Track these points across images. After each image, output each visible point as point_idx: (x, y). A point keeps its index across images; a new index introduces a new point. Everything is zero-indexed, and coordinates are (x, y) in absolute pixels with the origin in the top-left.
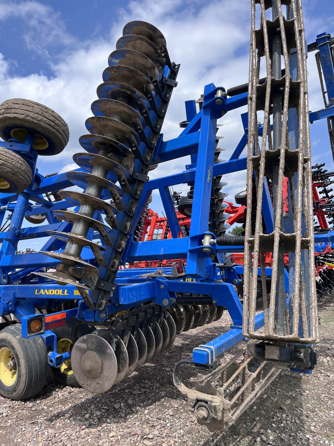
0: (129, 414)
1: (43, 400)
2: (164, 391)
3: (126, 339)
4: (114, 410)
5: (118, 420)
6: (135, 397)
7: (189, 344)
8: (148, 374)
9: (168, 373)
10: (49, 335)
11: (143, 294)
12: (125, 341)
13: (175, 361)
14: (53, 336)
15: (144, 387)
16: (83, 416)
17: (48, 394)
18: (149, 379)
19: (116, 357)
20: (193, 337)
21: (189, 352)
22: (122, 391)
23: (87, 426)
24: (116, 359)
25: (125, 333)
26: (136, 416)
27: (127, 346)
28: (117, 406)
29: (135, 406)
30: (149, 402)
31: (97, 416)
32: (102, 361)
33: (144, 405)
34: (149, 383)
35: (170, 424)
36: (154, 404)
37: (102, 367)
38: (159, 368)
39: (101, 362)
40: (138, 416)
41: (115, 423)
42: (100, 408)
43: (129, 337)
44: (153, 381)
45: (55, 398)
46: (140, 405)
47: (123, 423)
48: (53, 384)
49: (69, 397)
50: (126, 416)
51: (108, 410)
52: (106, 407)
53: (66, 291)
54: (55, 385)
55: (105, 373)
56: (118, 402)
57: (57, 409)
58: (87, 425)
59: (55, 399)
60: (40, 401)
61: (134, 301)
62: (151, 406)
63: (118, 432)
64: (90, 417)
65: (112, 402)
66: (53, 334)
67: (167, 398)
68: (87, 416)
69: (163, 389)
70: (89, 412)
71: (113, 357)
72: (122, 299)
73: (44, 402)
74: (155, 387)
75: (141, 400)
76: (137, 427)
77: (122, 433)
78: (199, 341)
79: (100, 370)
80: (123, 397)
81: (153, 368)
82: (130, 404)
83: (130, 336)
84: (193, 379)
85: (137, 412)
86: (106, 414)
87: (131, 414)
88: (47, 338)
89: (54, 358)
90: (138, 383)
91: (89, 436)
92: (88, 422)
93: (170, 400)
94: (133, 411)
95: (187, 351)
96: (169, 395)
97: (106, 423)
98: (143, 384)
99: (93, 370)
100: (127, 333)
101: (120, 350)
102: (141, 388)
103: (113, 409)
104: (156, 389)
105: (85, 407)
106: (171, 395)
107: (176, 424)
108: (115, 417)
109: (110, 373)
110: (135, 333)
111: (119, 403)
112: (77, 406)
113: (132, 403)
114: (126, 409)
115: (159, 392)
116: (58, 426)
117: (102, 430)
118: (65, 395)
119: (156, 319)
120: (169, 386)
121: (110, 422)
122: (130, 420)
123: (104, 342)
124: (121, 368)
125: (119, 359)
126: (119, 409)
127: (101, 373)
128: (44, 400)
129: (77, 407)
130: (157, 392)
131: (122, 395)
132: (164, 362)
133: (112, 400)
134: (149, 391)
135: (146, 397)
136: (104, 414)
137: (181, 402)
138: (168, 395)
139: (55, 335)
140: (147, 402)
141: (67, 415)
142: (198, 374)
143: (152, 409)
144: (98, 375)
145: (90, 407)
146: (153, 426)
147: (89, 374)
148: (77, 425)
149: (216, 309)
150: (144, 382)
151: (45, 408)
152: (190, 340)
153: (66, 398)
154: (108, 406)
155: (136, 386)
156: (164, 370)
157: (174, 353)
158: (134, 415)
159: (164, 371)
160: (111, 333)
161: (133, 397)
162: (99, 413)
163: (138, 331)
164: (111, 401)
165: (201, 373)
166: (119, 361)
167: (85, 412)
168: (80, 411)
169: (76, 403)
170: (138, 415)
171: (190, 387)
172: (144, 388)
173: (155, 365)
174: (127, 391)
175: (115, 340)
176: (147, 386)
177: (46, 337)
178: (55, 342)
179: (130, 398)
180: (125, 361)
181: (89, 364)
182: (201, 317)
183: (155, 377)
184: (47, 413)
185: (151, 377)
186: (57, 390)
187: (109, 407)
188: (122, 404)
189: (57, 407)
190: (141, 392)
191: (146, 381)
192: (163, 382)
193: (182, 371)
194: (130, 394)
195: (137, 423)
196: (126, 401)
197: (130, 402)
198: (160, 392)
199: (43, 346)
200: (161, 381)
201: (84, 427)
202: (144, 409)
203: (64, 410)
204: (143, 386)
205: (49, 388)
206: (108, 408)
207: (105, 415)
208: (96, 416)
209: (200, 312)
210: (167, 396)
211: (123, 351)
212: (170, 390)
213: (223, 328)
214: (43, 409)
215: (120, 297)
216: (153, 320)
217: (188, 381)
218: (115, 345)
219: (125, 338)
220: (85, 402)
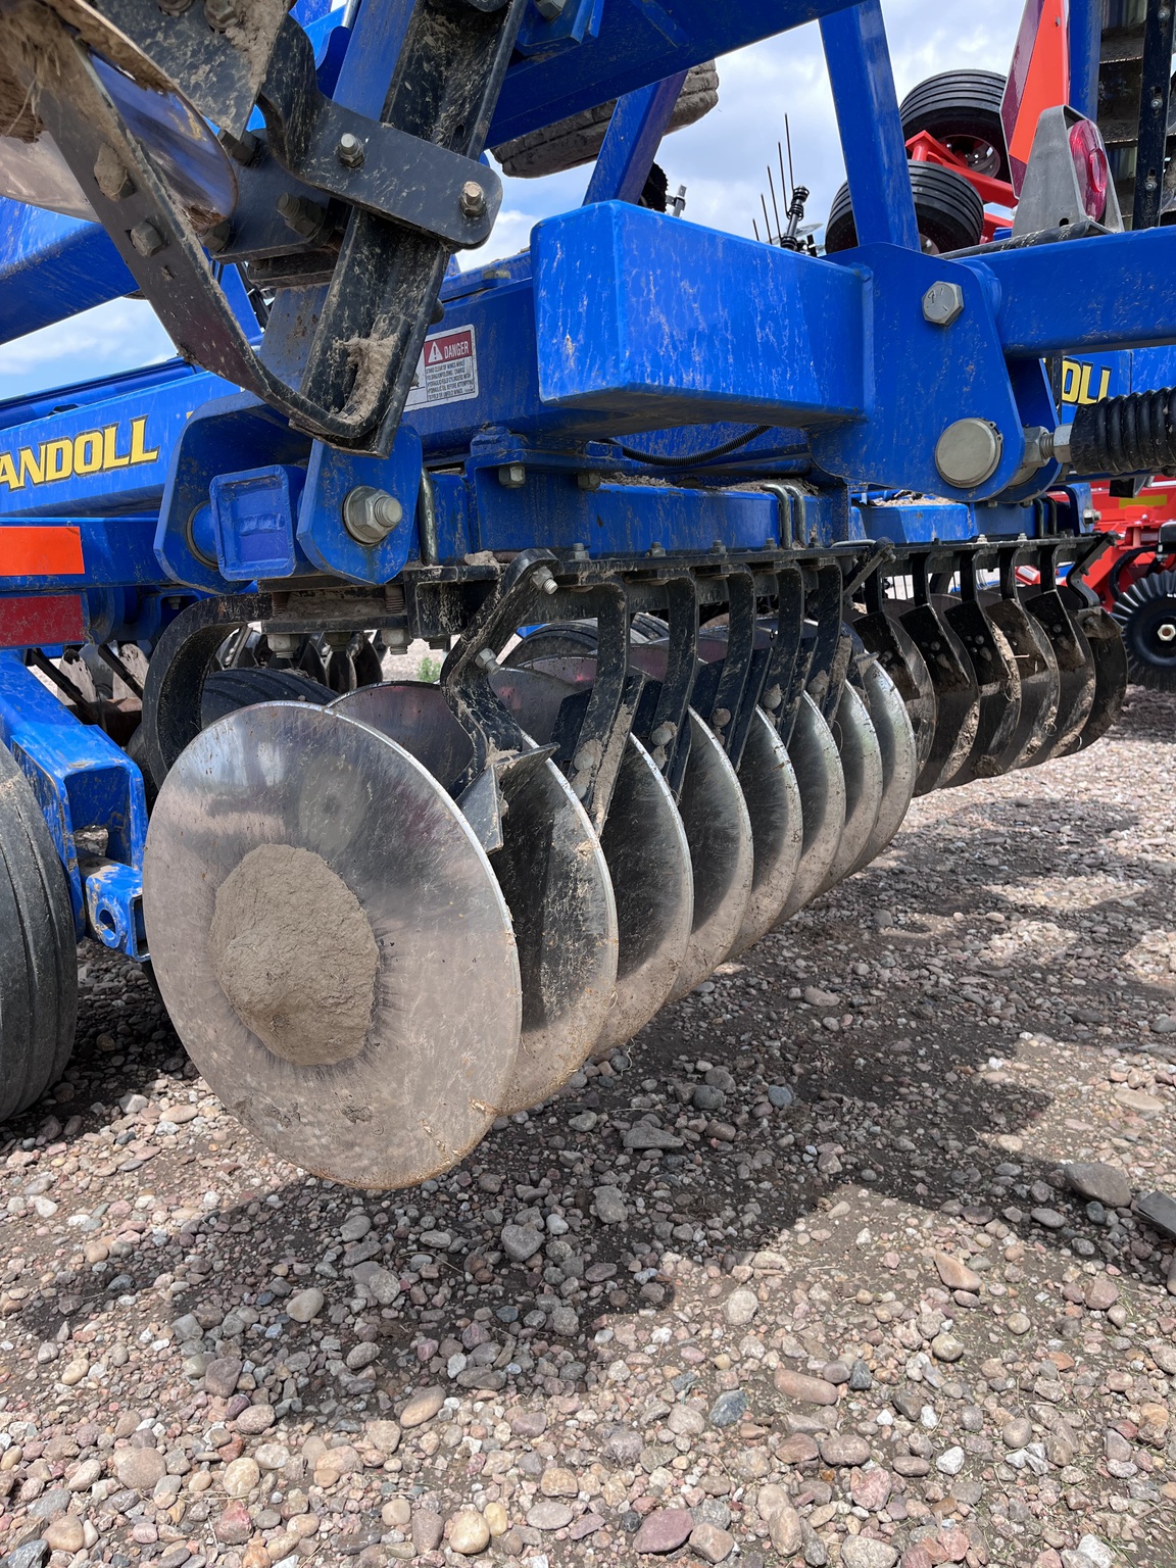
0: (612, 1310)
1: (52, 1150)
2: (831, 1137)
3: (595, 770)
4: (497, 1266)
5: (528, 1363)
6: (644, 1166)
7: (902, 872)
8: (705, 1016)
9: (832, 1022)
10: (86, 763)
11: (766, 344)
12: (583, 781)
13: (851, 951)
14: (119, 772)
15: (692, 1102)
16: (280, 1298)
17: (98, 1108)
18: (719, 1047)
19: (505, 909)
20: (915, 840)
21: (915, 910)
22: (553, 1120)
23: (286, 1403)
24: (508, 918)
25: (590, 723)
26: (662, 1334)
27: (607, 824)
28: (520, 1240)
29: (649, 1242)
30: (748, 1219)
31: (379, 1306)
32: (379, 936)
33: (714, 1242)
34: (723, 1081)
35: (958, 1452)
36: (785, 1235)
37: (379, 988)
38: (765, 986)
39: (372, 945)
40: (683, 1334)
41: (502, 1389)
42: (402, 1240)
43: (616, 749)
44: (743, 1063)
45: (132, 1137)
46: (683, 1233)
47: (571, 1405)
48: (151, 1047)
49: (217, 1135)
50: (588, 1323)
51: (456, 1259)
52: (442, 1238)
53: (139, 427)
54: (158, 1052)
55: (412, 1034)
56: (531, 1203)
57: (121, 1218)
58: (290, 1388)
59: (133, 1145)
60: (28, 1156)
61: (687, 378)
62: (766, 1256)
63: (525, 1501)
64: (322, 1311)
65: (490, 1197)
66: (118, 759)
67: (864, 1193)
68: (304, 1303)
69: (824, 1127)
70: (324, 1267)
71: (475, 901)
72: (570, 347)
73: (57, 1162)
74: (765, 1109)
75: (685, 1199)
76: (681, 1463)
77: (554, 1515)
78: (952, 858)
79: (363, 1008)
80: (560, 1165)
81: (729, 983)
82: (615, 1228)
83: (630, 749)
84: (1002, 1069)
85: (669, 1296)
86: (445, 1291)
87: (625, 1309)
88: (70, 781)
89: (122, 904)
90: (652, 1072)
91: (283, 1521)
92: (301, 1359)
93: (893, 1213)
94: (638, 1285)
95: (903, 901)
96: (879, 1174)
97: (437, 1391)
98: (685, 1079)
99: (300, 1008)
100: (603, 723)
101: (549, 846)
102: (675, 1108)
103: (493, 1257)
104: (774, 1117)
105: (305, 1223)
106: (886, 1174)
107: (1017, 1458)
108: (506, 1326)
109: (454, 1043)
110: (667, 733)
111: (536, 1211)
112: (252, 1209)
113: (630, 1219)
114: (588, 1265)
115: (798, 1147)
116: (73, 1384)
117: (393, 1464)
118: (197, 1127)
119: (803, 660)
120: (860, 1104)
121: (464, 1380)
122: (617, 1370)
123: (393, 772)
124: (548, 997)
125: (539, 926)
126: (538, 1261)
127: (376, 1031)
128: (62, 1146)
129: (253, 1218)
130: (784, 1142)
131: (555, 1150)
132: (786, 953)
133: (491, 1183)
134: (730, 1132)
135: (716, 1172)
136: (430, 1297)
137: (983, 1238)
138: (869, 1174)
139: (132, 768)
140: (729, 1213)
141: (167, 1285)
142: (1026, 1035)
143: (775, 1282)
144: (354, 1051)
145: (338, 1221)
146: (824, 1467)
147: (275, 1035)
148: (212, 1385)
149: (1092, 683)
150: (690, 1067)
151: (46, 1207)
152: (902, 853)
153: (201, 1145)
154: (458, 1227)
155: (644, 1092)
156: (803, 1000)
157: (833, 911)
158: (646, 1326)
159: (804, 1006)
160: (465, 695)
161: (626, 1168)
162: (388, 1286)
163: (686, 727)
164: (480, 1190)
165: (1038, 1031)
166: (538, 941)
167: (298, 1268)
168: (268, 1253)
169: (256, 1181)
170: (675, 1323)
171: (1002, 1121)
172: (695, 1105)
173: (739, 967)
174: (587, 1121)
175: (498, 760)
176: (712, 1096)
177: (69, 771)
178: (133, 807)
179: (610, 1177)
180: (590, 941)
181: (263, 953)
182: (1013, 722)
183: (756, 1037)
184: (40, 1249)
185: (731, 1040)
186: (159, 1084)
187: (466, 1234)
188: (557, 1223)
189: (121, 1206)
190: (677, 1133)
191: (703, 1065)
192: (809, 1073)
193: (917, 1015)
194: (608, 1146)
195: (686, 1419)
196: (586, 1200)
197: (612, 1206)
198: (811, 1149)
199: (32, 819)
200: (797, 1069)
201: (257, 1416)
202: (714, 1271)
203: (160, 1230)
204: (686, 1097)
205: (119, 1069)
206: (455, 1246)
207: (438, 1300)
208: (366, 1308)
209: (1009, 691)
210: (862, 1182)
211: (566, 860)
212: (874, 1136)
213: (1054, 804)
214: (29, 1214)
215: (542, 327)
216: (786, 667)
217: (977, 1082)
218: (495, 807)
219: (588, 756)
220: (311, 1182)
